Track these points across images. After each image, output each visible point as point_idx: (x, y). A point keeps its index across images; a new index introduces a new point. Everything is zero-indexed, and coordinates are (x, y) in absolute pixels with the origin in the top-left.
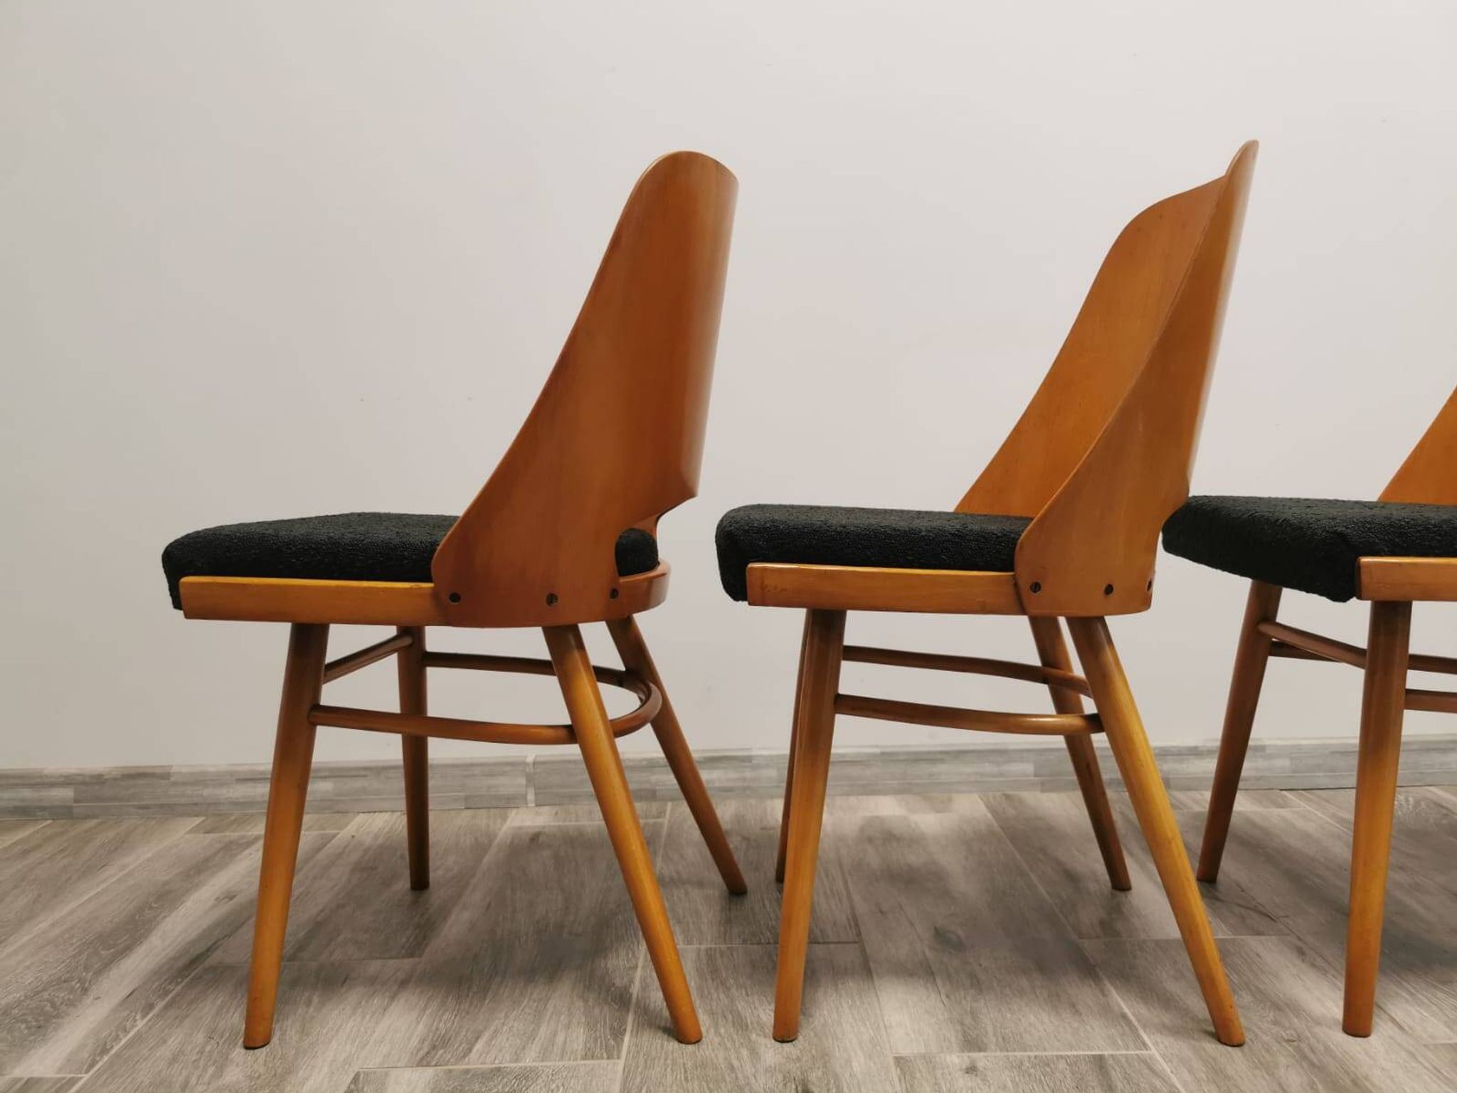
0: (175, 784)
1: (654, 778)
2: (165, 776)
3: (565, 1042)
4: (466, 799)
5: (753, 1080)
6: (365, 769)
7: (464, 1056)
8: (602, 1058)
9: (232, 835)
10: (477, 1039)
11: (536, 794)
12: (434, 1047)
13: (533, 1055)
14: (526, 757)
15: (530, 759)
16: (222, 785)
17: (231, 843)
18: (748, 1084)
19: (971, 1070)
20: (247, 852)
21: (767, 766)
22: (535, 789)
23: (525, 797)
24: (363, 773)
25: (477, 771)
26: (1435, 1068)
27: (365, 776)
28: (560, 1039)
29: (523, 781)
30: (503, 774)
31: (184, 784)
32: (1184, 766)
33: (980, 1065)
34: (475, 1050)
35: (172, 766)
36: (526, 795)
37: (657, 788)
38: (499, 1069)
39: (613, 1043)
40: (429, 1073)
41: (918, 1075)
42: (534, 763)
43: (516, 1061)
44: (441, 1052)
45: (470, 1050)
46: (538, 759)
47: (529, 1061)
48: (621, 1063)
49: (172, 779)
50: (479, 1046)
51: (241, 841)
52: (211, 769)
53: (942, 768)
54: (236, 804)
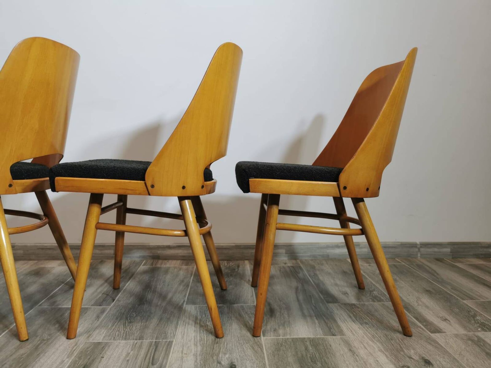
21: (19, 249)
26: (75, 350)
32: (165, 252)
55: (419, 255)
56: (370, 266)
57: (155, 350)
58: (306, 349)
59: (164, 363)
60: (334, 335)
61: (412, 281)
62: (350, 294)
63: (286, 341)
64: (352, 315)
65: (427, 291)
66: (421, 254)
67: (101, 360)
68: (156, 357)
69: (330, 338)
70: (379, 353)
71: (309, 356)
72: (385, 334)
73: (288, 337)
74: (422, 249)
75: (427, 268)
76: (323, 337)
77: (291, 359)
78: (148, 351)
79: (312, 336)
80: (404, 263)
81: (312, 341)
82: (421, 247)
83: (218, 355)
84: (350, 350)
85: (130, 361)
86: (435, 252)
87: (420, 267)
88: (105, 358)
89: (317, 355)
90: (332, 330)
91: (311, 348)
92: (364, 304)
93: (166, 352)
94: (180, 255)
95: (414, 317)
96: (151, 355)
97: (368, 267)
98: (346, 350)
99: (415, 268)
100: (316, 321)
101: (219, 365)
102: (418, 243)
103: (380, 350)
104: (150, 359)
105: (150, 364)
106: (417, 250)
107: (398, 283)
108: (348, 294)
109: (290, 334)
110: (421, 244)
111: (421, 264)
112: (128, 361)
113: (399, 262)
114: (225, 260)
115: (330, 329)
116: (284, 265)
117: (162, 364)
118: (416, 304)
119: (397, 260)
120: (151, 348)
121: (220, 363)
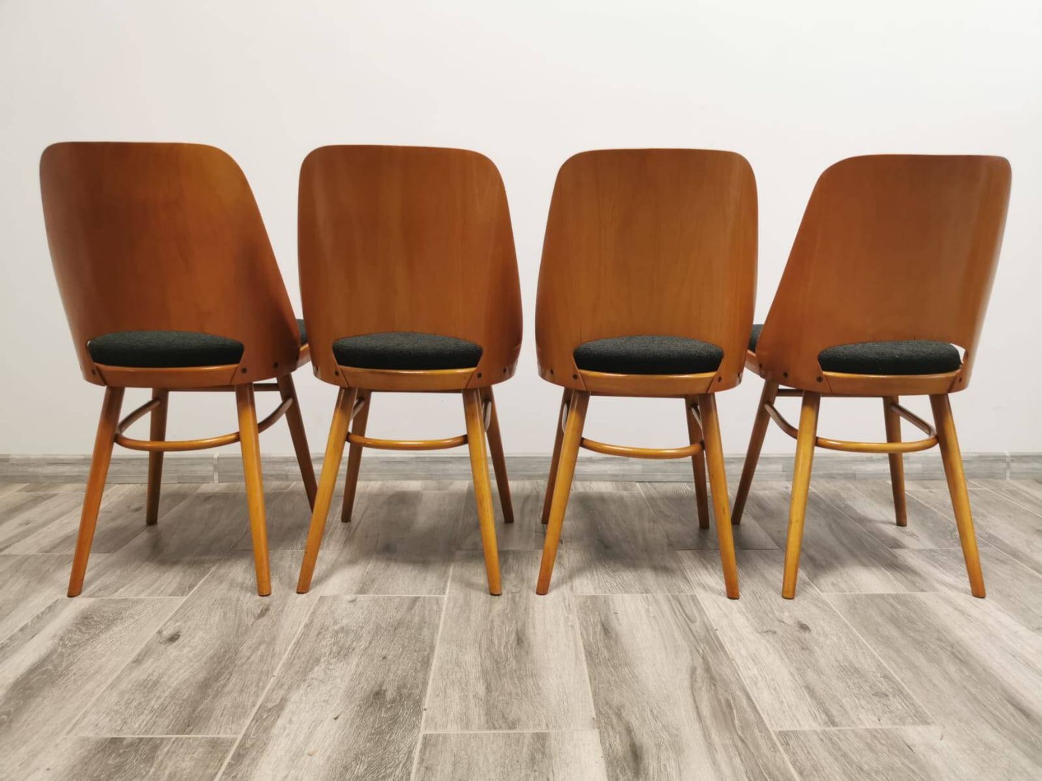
0: (13, 465)
1: (287, 468)
2: (7, 460)
3: (164, 589)
4: (179, 478)
5: (245, 605)
6: (120, 459)
7: (112, 593)
8: (178, 595)
9: (40, 493)
10: (122, 587)
11: (219, 476)
12: (100, 590)
13: (146, 594)
14: (213, 455)
15: (216, 456)
16: (38, 466)
17: (39, 497)
18: (241, 606)
19: (353, 601)
20: (46, 502)
22: (219, 473)
23: (212, 477)
24: (119, 462)
25: (185, 462)
26: (569, 605)
27: (120, 463)
28: (162, 588)
29: (211, 468)
30: (199, 464)
31: (18, 465)
33: (357, 600)
34: (119, 591)
35: (9, 455)
36: (213, 476)
37: (289, 474)
38: (126, 599)
39: (187, 589)
40: (93, 599)
41: (326, 603)
42: (218, 458)
43: (136, 596)
44: (102, 592)
45: (117, 591)
46: (220, 456)
47: (142, 596)
48: (186, 598)
49: (11, 462)
50: (121, 590)
51: (45, 497)
52: (33, 457)
53: (449, 466)
54: (48, 477)
55: (1008, 474)
56: (931, 492)
57: (680, 604)
58: (892, 606)
59: (706, 620)
60: (922, 591)
61: (1010, 516)
62: (919, 536)
63: (858, 597)
64: (938, 566)
65: (1038, 531)
66: (1011, 473)
67: (617, 616)
68: (689, 614)
69: (920, 595)
70: (999, 613)
71: (901, 616)
72: (998, 590)
73: (858, 592)
74: (1013, 465)
75: (1028, 496)
76: (908, 592)
77: (879, 619)
78: (672, 607)
79: (893, 592)
80: (986, 488)
81: (896, 597)
82: (1012, 461)
83: (773, 613)
84: (956, 609)
85: (658, 618)
86: (1035, 469)
87: (1014, 493)
88: (619, 615)
89: (914, 616)
90: (917, 584)
91: (899, 607)
92: (949, 550)
93: (697, 607)
94: (609, 472)
95: (1031, 568)
96: (680, 612)
97: (930, 494)
98: (950, 609)
99: (1007, 496)
100: (889, 573)
101: (783, 624)
102: (1008, 454)
103: (999, 610)
104: (682, 615)
105: (688, 621)
106: (1005, 465)
107: (989, 519)
108: (917, 536)
109: (858, 589)
110: (1012, 456)
111: (1012, 488)
112: (654, 617)
113: (978, 486)
114: (683, 482)
115: (914, 583)
116: (785, 490)
117: (704, 622)
118: (1028, 550)
119: (972, 482)
120: (673, 603)
121: (783, 622)
